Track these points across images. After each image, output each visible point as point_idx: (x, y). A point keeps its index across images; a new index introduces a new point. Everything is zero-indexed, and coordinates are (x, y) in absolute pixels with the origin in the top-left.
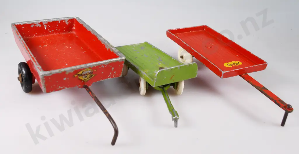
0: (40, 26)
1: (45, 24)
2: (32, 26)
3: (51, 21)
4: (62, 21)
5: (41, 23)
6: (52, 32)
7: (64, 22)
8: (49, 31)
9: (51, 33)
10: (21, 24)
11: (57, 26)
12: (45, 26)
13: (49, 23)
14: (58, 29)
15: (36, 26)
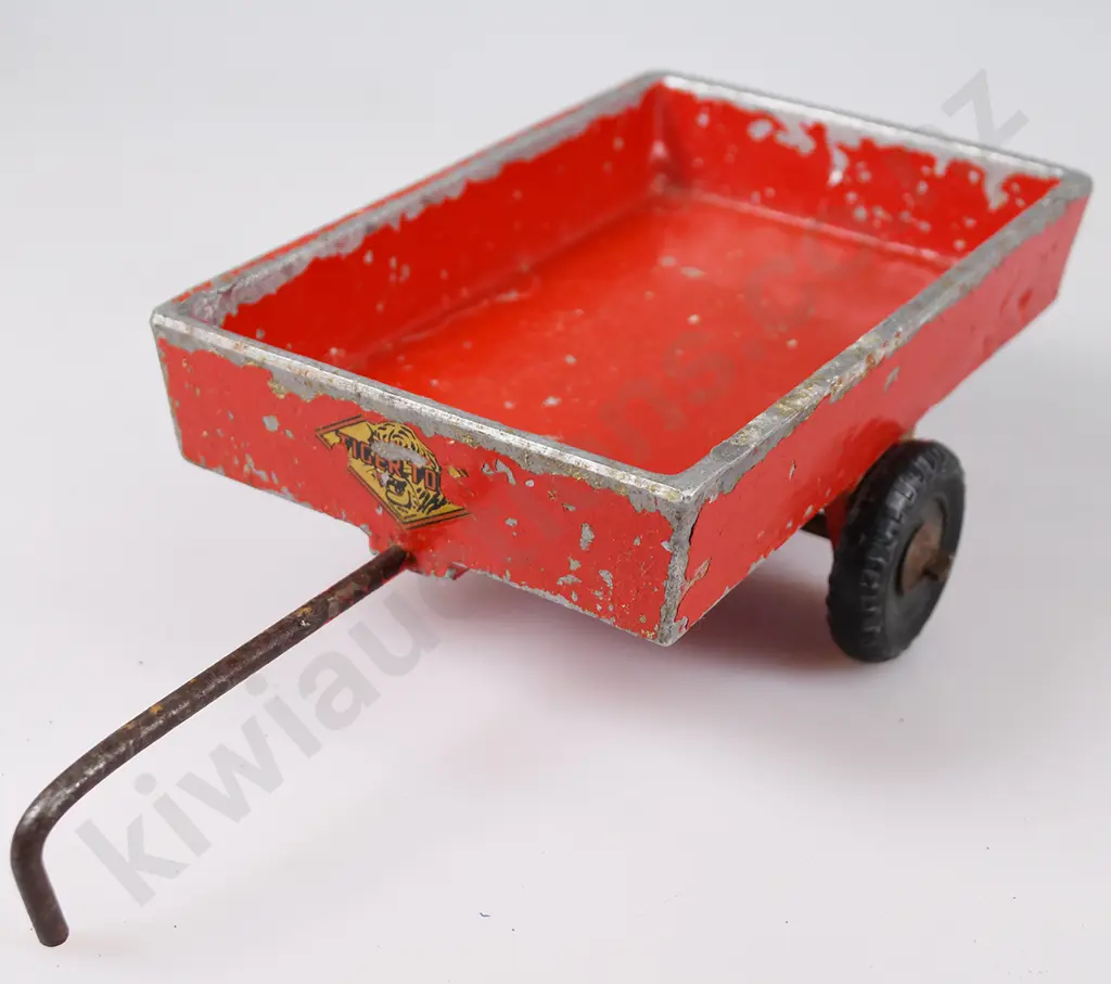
0: (806, 145)
1: (843, 148)
2: (759, 131)
3: (887, 136)
4: (959, 169)
5: (817, 131)
6: (871, 217)
7: (973, 177)
8: (855, 205)
9: (865, 227)
10: (701, 91)
11: (912, 190)
12: (840, 162)
13: (867, 152)
14: (918, 213)
15: (781, 138)
